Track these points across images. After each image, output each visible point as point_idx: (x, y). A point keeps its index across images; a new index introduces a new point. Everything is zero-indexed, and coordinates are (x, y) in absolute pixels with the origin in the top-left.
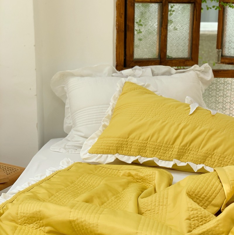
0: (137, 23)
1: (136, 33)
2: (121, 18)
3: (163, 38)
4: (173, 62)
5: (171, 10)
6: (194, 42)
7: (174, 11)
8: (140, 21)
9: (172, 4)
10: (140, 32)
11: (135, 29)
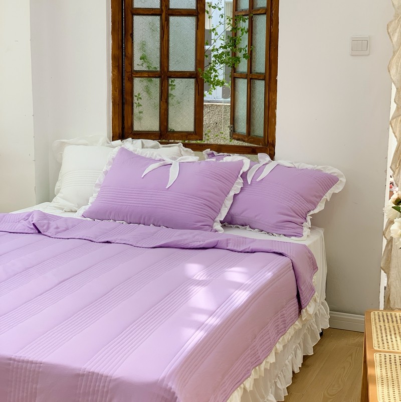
0: (136, 96)
1: (135, 105)
2: (116, 92)
3: (163, 111)
4: (175, 135)
5: (171, 85)
6: (197, 117)
7: (174, 85)
8: (139, 94)
9: (173, 79)
10: (139, 105)
11: (134, 102)
